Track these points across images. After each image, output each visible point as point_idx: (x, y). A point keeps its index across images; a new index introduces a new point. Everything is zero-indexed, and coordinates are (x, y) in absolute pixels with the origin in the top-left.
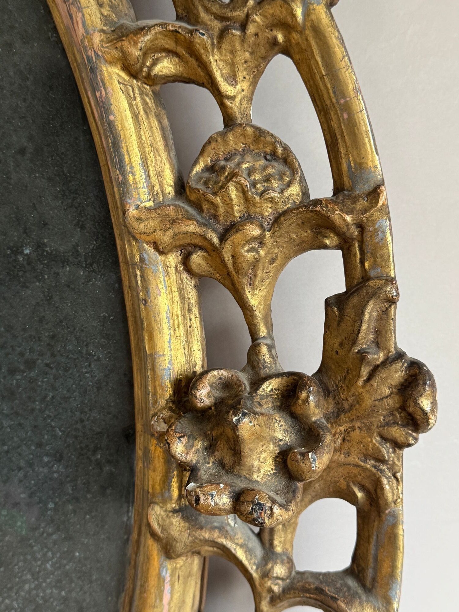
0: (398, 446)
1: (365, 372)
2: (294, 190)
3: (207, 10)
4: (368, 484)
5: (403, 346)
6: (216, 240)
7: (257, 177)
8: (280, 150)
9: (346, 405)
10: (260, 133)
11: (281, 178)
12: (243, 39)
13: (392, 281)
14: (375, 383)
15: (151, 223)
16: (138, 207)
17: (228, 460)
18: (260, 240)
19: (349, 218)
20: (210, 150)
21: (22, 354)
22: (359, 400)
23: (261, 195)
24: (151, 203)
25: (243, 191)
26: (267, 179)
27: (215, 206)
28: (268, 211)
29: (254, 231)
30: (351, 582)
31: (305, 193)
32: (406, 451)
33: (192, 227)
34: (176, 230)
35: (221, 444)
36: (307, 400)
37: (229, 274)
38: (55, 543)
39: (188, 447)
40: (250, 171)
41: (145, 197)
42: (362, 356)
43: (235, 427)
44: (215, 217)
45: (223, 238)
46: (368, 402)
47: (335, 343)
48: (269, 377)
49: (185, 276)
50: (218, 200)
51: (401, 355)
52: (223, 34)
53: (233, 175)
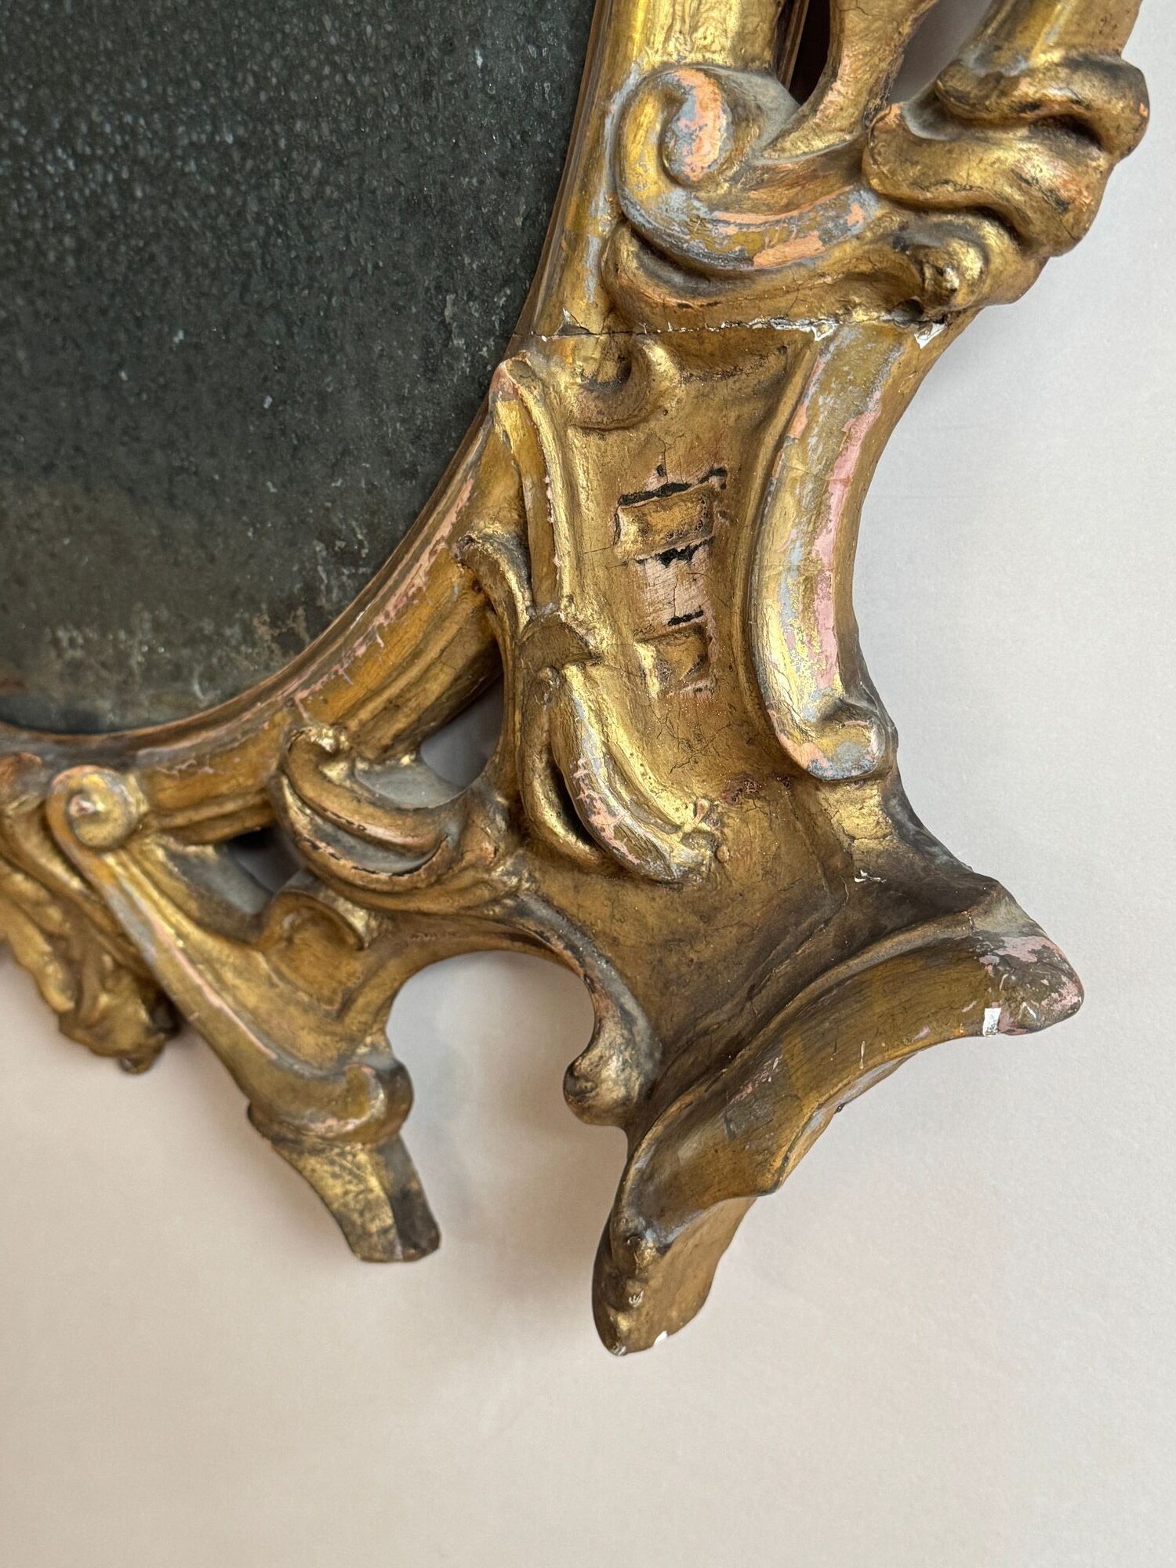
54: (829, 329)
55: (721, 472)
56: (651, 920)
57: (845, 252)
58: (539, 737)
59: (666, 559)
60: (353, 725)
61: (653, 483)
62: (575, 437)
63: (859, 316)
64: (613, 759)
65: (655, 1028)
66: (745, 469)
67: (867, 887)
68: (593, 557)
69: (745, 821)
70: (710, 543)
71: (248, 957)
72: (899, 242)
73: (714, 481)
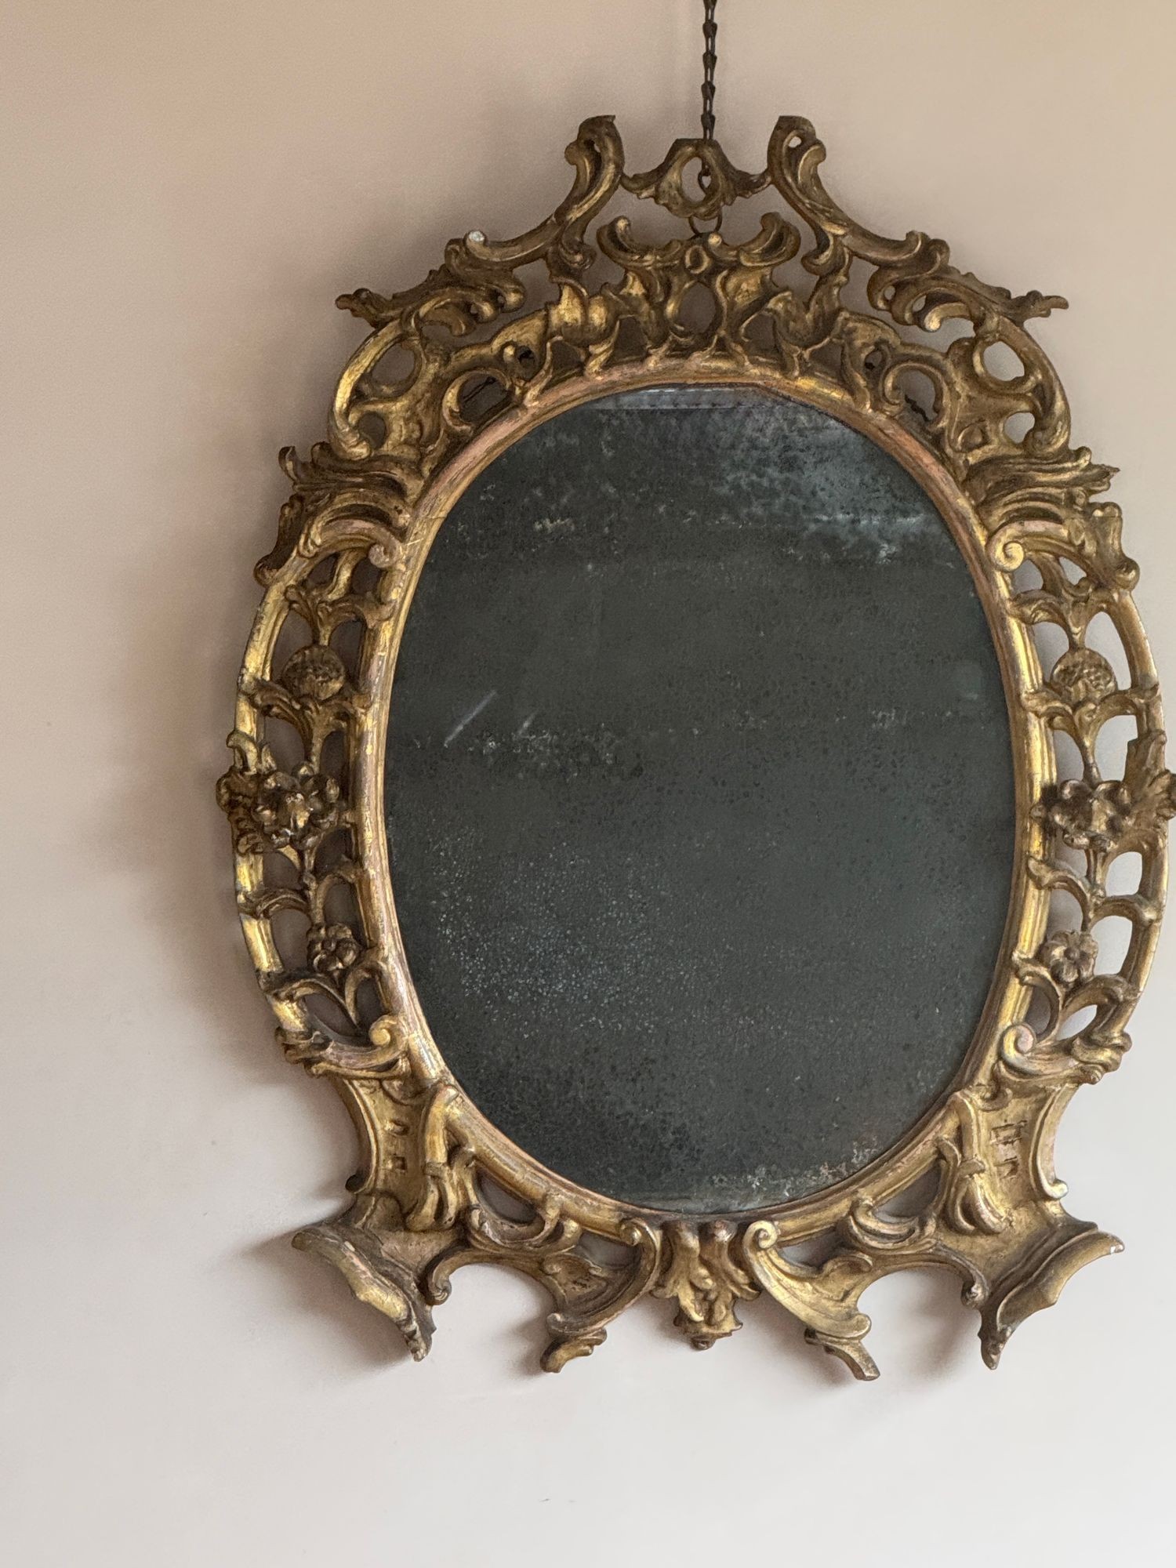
0: (1167, 818)
1: (1149, 779)
2: (1111, 685)
3: (1067, 591)
4: (1150, 840)
5: (1168, 767)
6: (1070, 711)
7: (1092, 678)
8: (1103, 663)
9: (1139, 799)
10: (1093, 653)
11: (1105, 678)
12: (1086, 607)
13: (1163, 733)
14: (1154, 786)
15: (1035, 701)
16: (1026, 692)
17: (1083, 824)
18: (1094, 711)
19: (1142, 701)
20: (1064, 661)
21: (941, 777)
22: (1146, 796)
23: (1095, 687)
24: (1033, 690)
25: (1086, 685)
26: (1097, 678)
27: (1070, 693)
28: (1098, 695)
29: (1092, 706)
30: (1141, 897)
31: (1116, 685)
32: (1170, 821)
33: (1058, 704)
34: (1050, 705)
35: (1080, 817)
36: (1123, 793)
37: (1075, 729)
38: (958, 891)
39: (1062, 820)
40: (1089, 674)
41: (1030, 687)
42: (1148, 771)
43: (1091, 805)
44: (1070, 699)
45: (1074, 709)
46: (1151, 795)
47: (1133, 765)
48: (1102, 783)
49: (1049, 730)
50: (1072, 689)
51: (1167, 771)
52: (1075, 603)
53: (1079, 678)
54: (1059, 1088)
55: (1025, 1121)
56: (987, 1247)
57: (1067, 1072)
58: (961, 1194)
59: (1005, 1143)
60: (879, 1198)
61: (1003, 1124)
62: (979, 1112)
63: (1067, 1085)
64: (986, 1201)
65: (987, 1277)
66: (1034, 1121)
67: (1062, 1227)
68: (982, 1142)
69: (1019, 1214)
70: (1020, 1140)
71: (804, 1286)
72: (1082, 1069)
73: (1023, 1124)
